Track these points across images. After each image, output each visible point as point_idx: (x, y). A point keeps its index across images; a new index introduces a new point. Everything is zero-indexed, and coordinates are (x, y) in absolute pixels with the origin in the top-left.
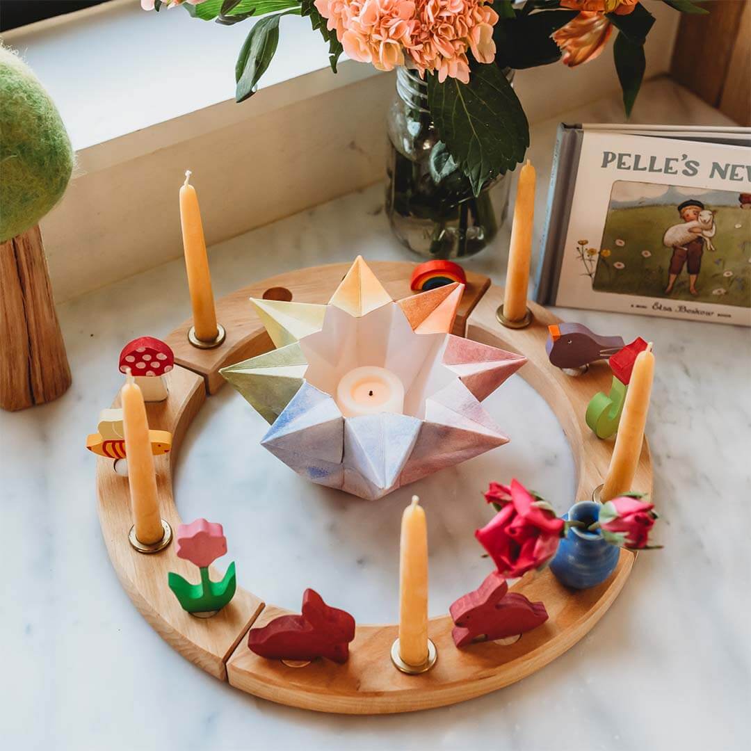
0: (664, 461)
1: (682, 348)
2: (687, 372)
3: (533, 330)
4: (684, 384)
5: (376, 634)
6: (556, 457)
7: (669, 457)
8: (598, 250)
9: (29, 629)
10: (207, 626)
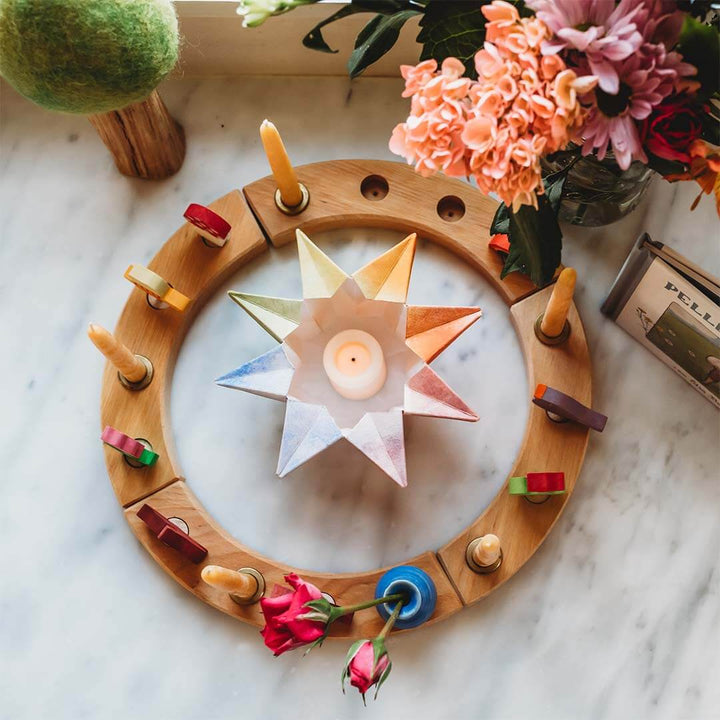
0: (574, 530)
1: (686, 433)
2: (668, 459)
3: (555, 352)
4: (655, 468)
5: (235, 553)
6: (493, 472)
7: (581, 529)
8: (655, 322)
9: (31, 385)
10: (128, 474)
